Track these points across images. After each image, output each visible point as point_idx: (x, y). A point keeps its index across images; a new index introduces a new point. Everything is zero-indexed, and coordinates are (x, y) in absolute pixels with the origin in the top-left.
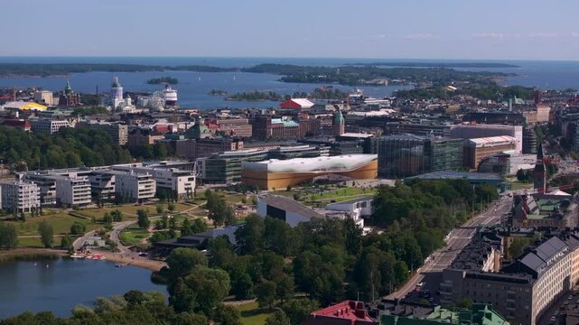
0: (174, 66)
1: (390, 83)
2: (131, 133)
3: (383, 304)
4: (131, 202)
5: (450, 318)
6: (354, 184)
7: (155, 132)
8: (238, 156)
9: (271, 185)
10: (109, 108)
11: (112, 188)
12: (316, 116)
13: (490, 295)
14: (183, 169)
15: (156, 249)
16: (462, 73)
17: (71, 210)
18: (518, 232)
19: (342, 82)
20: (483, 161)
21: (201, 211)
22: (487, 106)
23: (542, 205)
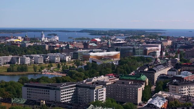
1: (124, 35)
2: (50, 47)
4: (54, 63)
7: (56, 47)
8: (81, 52)
10: (40, 41)
11: (48, 60)
12: (102, 43)
17: (39, 64)
19: (109, 35)
20: (149, 53)
21: (73, 65)
22: (153, 40)
23: (162, 61)
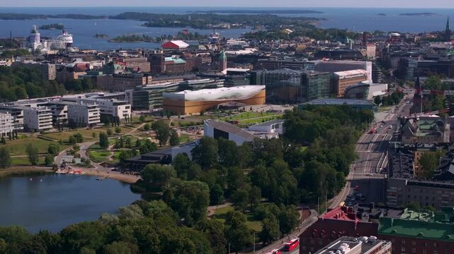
0: (54, 15)
1: (232, 27)
2: (60, 70)
3: (361, 208)
4: (83, 127)
5: (418, 218)
6: (251, 109)
7: (77, 69)
8: (157, 88)
9: (187, 111)
10: (30, 50)
11: (65, 116)
12: (197, 55)
13: (427, 197)
14: (121, 99)
15: (124, 165)
16: (285, 18)
17: (38, 134)
18: (423, 147)
19: (194, 26)
20: (348, 89)
21: (141, 133)
22: (327, 45)
23: (421, 125)
